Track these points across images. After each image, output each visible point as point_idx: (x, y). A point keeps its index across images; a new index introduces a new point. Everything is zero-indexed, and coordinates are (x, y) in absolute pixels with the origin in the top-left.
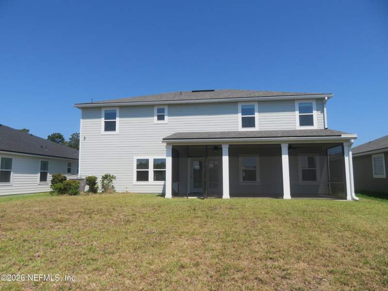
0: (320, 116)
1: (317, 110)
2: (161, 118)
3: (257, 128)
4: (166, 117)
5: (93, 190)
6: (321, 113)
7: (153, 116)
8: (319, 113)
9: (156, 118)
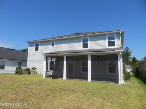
0: (118, 41)
1: (117, 38)
2: (53, 45)
3: (89, 48)
4: (55, 45)
5: (29, 73)
6: (119, 39)
7: (50, 45)
8: (118, 40)
9: (51, 45)
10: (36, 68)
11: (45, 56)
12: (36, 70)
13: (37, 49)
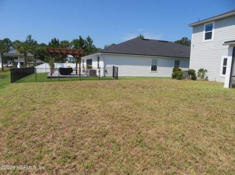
5: (194, 78)
10: (206, 71)
11: (230, 46)
12: (207, 74)
13: (208, 36)
